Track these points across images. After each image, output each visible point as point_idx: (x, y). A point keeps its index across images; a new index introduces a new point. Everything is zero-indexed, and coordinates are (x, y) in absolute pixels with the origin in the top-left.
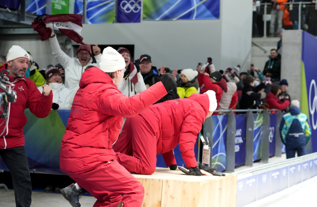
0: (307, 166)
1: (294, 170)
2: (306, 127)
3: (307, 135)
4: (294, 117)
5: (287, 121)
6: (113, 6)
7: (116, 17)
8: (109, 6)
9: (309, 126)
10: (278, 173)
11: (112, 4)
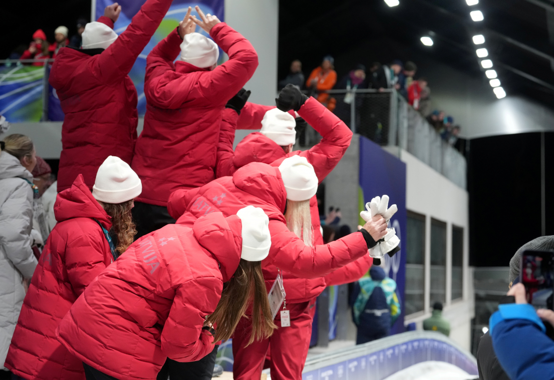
0: (375, 361)
1: (356, 367)
2: (392, 301)
3: (394, 314)
4: (375, 284)
5: (364, 289)
6: (40, 93)
7: (45, 112)
8: (33, 92)
9: (399, 299)
10: (330, 372)
11: (39, 89)
